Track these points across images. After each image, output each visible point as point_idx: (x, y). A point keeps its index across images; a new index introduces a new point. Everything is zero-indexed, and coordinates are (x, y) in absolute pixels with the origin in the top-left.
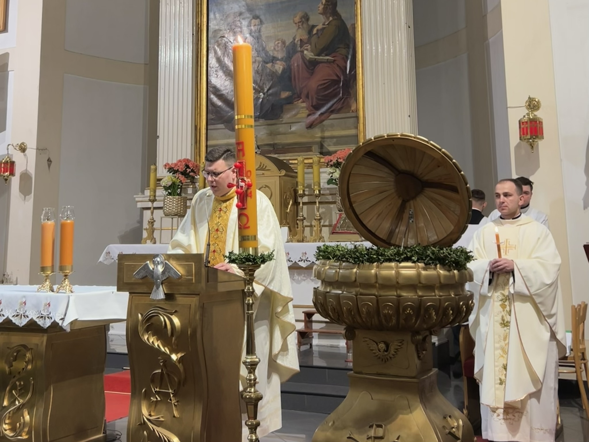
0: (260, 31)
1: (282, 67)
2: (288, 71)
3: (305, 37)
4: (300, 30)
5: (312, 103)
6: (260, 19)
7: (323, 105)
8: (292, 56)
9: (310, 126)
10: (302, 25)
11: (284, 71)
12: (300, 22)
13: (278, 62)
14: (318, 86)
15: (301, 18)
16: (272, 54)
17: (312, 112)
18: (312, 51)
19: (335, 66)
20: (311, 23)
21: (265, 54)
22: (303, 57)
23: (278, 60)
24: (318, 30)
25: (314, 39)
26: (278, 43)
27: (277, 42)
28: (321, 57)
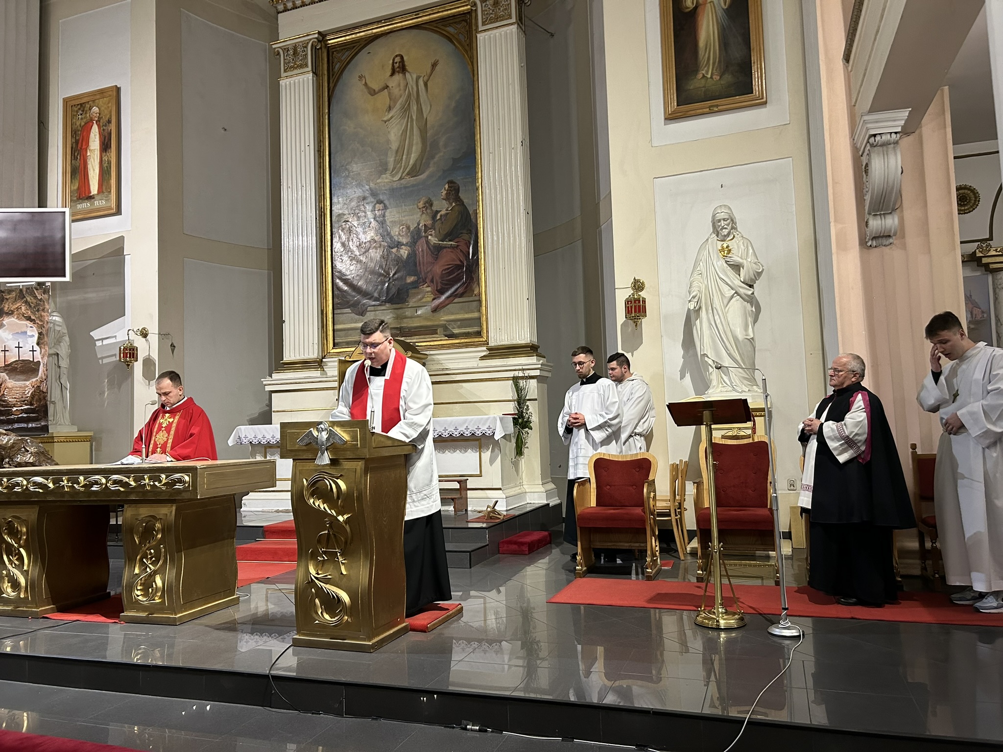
0: (384, 216)
1: (407, 252)
2: (412, 255)
3: (429, 222)
4: (424, 216)
5: (437, 287)
6: (384, 204)
7: (447, 290)
8: (417, 241)
9: (435, 310)
10: (426, 210)
11: (409, 255)
12: (424, 207)
13: (403, 247)
14: (443, 271)
15: (425, 204)
16: (396, 239)
17: (437, 296)
18: (436, 237)
19: (459, 251)
20: (434, 208)
21: (390, 238)
22: (428, 242)
23: (403, 245)
24: (441, 216)
25: (438, 225)
26: (403, 228)
27: (401, 227)
28: (445, 243)
